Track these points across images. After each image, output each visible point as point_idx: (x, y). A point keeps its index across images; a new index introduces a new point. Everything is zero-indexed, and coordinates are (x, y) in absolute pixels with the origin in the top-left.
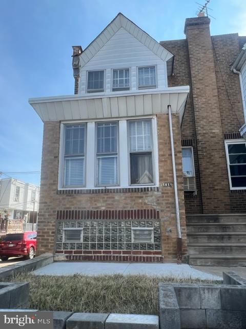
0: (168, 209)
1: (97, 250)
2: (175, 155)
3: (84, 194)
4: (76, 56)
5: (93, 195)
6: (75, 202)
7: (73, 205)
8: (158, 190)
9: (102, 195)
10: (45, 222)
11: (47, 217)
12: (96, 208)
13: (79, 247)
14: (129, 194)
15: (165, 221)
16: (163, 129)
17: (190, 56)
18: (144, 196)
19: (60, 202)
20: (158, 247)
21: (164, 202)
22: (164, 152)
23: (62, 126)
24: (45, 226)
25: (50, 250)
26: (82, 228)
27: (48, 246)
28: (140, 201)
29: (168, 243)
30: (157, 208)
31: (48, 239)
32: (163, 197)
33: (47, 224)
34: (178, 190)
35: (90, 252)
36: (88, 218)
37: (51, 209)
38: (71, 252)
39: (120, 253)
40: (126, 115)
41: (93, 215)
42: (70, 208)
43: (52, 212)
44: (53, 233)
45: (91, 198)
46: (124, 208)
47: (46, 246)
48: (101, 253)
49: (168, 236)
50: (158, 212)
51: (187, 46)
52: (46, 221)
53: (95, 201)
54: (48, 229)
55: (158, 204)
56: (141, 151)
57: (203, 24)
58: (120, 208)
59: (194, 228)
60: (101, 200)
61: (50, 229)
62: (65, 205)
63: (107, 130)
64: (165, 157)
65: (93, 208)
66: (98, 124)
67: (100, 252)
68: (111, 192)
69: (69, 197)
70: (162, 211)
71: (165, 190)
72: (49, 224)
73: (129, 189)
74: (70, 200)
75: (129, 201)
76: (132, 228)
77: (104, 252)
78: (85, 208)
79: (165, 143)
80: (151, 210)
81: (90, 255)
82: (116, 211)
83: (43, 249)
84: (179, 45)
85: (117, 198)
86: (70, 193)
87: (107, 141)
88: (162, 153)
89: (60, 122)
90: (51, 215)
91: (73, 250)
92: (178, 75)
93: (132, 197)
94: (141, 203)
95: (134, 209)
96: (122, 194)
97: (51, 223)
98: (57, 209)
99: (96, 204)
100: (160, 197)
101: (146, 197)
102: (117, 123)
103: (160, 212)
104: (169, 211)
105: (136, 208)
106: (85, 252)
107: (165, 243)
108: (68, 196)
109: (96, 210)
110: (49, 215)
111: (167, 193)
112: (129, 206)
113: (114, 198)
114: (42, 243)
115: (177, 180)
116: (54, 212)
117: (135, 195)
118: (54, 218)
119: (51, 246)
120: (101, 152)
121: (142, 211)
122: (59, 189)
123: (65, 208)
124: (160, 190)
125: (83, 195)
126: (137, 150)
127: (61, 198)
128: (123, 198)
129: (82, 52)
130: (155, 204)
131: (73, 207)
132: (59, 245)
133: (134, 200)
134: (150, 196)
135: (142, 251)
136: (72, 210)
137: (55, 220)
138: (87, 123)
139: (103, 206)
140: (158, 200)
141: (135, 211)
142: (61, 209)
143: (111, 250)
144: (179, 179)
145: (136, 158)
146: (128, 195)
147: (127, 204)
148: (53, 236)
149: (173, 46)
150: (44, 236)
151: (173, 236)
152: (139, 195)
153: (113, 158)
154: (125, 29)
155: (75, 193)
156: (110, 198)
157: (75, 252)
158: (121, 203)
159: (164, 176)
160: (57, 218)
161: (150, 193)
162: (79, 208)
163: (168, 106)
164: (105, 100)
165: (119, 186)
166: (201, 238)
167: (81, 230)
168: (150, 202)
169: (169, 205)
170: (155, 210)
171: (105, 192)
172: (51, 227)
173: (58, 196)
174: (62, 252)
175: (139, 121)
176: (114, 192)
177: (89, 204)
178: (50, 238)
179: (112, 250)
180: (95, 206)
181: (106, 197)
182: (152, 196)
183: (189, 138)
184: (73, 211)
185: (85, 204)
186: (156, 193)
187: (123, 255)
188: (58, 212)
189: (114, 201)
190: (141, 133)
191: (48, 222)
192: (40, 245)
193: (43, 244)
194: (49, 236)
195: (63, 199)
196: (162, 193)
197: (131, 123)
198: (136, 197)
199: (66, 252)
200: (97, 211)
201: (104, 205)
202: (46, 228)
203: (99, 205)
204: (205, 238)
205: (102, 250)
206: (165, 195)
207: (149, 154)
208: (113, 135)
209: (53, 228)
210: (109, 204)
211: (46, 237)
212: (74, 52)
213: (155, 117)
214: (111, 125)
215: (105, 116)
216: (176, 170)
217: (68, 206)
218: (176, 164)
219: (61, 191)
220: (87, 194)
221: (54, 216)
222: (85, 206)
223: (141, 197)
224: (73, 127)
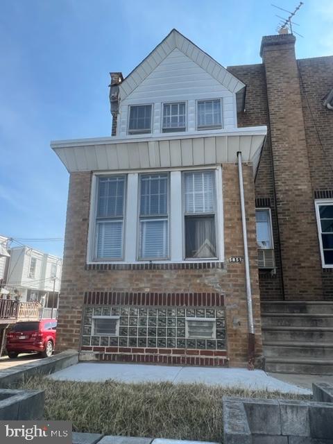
0: (236, 293)
1: (138, 348)
2: (247, 219)
3: (122, 270)
4: (115, 85)
5: (134, 271)
6: (109, 281)
7: (107, 285)
8: (222, 267)
9: (146, 272)
10: (68, 307)
11: (71, 300)
12: (139, 289)
13: (114, 342)
14: (183, 271)
15: (233, 310)
16: (230, 183)
17: (268, 86)
18: (204, 274)
19: (89, 280)
20: (221, 345)
21: (231, 284)
22: (231, 215)
23: (94, 178)
24: (68, 312)
25: (73, 345)
26: (118, 317)
27: (71, 340)
28: (198, 281)
29: (236, 341)
30: (222, 292)
31: (72, 331)
32: (229, 276)
33: (69, 310)
34: (250, 267)
35: (128, 350)
36: (126, 304)
37: (77, 290)
38: (102, 349)
39: (169, 352)
40: (180, 165)
41: (134, 299)
42: (103, 289)
43: (78, 292)
44: (78, 322)
45: (131, 276)
46: (177, 290)
47: (69, 340)
49: (236, 331)
50: (222, 296)
51: (264, 74)
52: (70, 305)
53: (137, 280)
54: (72, 317)
55: (223, 286)
56: (199, 213)
57: (285, 43)
58: (170, 290)
59: (272, 320)
60: (145, 279)
61: (75, 317)
62: (96, 285)
63: (154, 184)
64: (233, 221)
65: (133, 289)
66: (142, 177)
67: (142, 351)
68: (158, 269)
69: (102, 274)
70: (227, 296)
71: (233, 267)
72: (74, 310)
73: (183, 264)
74: (102, 278)
75: (182, 281)
76: (187, 318)
77: (147, 351)
78: (122, 289)
79: (232, 203)
80: (213, 294)
81: (128, 354)
82: (165, 294)
83: (64, 344)
84: (253, 72)
85: (166, 276)
86: (102, 269)
87: (154, 199)
88: (228, 216)
89: (92, 172)
90: (76, 298)
91: (106, 347)
92: (252, 111)
93: (186, 276)
94: (200, 284)
95: (189, 293)
96: (173, 272)
97: (77, 308)
98: (85, 290)
99: (137, 285)
100: (223, 276)
101: (206, 275)
102: (168, 175)
103: (225, 297)
104: (237, 296)
105: (191, 291)
106: (121, 350)
107: (232, 340)
108: (99, 272)
109: (137, 293)
110: (73, 298)
111: (235, 271)
112: (183, 288)
113: (162, 276)
114: (64, 335)
115: (249, 253)
116: (81, 293)
117: (191, 272)
118: (81, 302)
119: (76, 340)
120: (145, 213)
121: (200, 294)
122: (88, 263)
123: (95, 289)
124: (225, 267)
125: (120, 272)
126: (195, 211)
127: (91, 274)
128: (175, 277)
129: (123, 80)
130: (218, 286)
131: (106, 287)
132: (86, 340)
133: (190, 280)
134: (211, 275)
135: (200, 350)
136: (104, 292)
137: (81, 306)
138: (127, 174)
139: (147, 287)
140: (223, 281)
141: (191, 294)
142: (89, 290)
143: (156, 348)
144: (252, 252)
145: (192, 223)
147: (180, 285)
148: (79, 327)
149: (245, 72)
150: (66, 326)
151: (243, 330)
152: (197, 272)
153: (163, 221)
154: (181, 50)
155: (110, 269)
156: (157, 276)
157: (108, 350)
158: (171, 284)
159: (231, 248)
160: (85, 302)
161: (211, 271)
162: (114, 289)
163: (238, 153)
164: (152, 145)
165: (169, 259)
166: (281, 334)
167: (116, 320)
168: (211, 282)
169: (237, 288)
170: (218, 295)
171: (150, 268)
172: (76, 314)
173: (86, 273)
174: (90, 349)
175: (198, 173)
176: (162, 269)
177: (129, 285)
178: (74, 329)
179: (158, 349)
180: (137, 287)
181: (151, 274)
182: (214, 275)
183: (266, 196)
184: (106, 293)
185: (122, 284)
186: (220, 270)
187: (174, 355)
188: (86, 293)
189: (161, 281)
190: (201, 188)
191: (73, 308)
192: (61, 339)
193: (65, 337)
194: (73, 326)
195: (94, 276)
196: (229, 271)
197: (186, 174)
198: (192, 275)
199: (96, 349)
200: (139, 294)
201: (149, 285)
202: (70, 315)
203: (142, 285)
204: (287, 334)
205: (145, 348)
206: (232, 274)
207: (211, 217)
208: (162, 191)
209: (79, 315)
210: (156, 285)
211: (69, 328)
212: (112, 80)
213: (219, 168)
214: (159, 178)
215: (153, 166)
216: (248, 239)
217: (99, 286)
218: (247, 231)
219: (90, 265)
220: (126, 270)
221: (81, 300)
222: (123, 287)
223: (200, 276)
224: (109, 180)
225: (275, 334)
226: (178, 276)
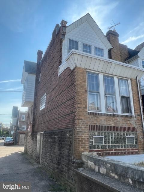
0: (140, 127)
1: (111, 149)
5: (107, 117)
6: (98, 120)
7: (97, 122)
8: (135, 117)
9: (112, 117)
10: (82, 132)
11: (83, 128)
13: (102, 147)
14: (124, 118)
15: (139, 133)
18: (130, 120)
19: (90, 120)
21: (138, 124)
22: (136, 98)
24: (82, 134)
25: (86, 150)
26: (103, 136)
27: (85, 147)
28: (128, 122)
29: (140, 144)
30: (136, 126)
31: (85, 143)
32: (137, 121)
33: (83, 133)
35: (108, 150)
36: (106, 131)
37: (85, 124)
38: (98, 151)
39: (121, 150)
41: (109, 128)
43: (86, 125)
44: (87, 139)
45: (107, 119)
46: (122, 125)
47: (84, 147)
48: (113, 151)
49: (140, 141)
52: (83, 131)
53: (108, 121)
54: (84, 137)
55: (136, 124)
58: (120, 125)
60: (111, 120)
61: (86, 137)
62: (93, 122)
64: (136, 101)
65: (108, 124)
66: (104, 76)
68: (116, 116)
69: (95, 117)
71: (138, 118)
72: (85, 133)
73: (121, 115)
74: (95, 119)
76: (126, 137)
78: (104, 124)
80: (133, 128)
81: (108, 152)
82: (119, 127)
83: (82, 150)
85: (118, 120)
86: (95, 115)
90: (85, 128)
91: (99, 150)
93: (125, 120)
94: (129, 123)
95: (126, 126)
96: (120, 118)
97: (86, 132)
98: (89, 124)
99: (109, 123)
101: (131, 120)
102: (113, 78)
103: (137, 128)
106: (105, 151)
109: (109, 126)
110: (84, 128)
112: (124, 125)
113: (117, 119)
114: (82, 145)
116: (87, 125)
117: (126, 119)
118: (87, 129)
119: (87, 147)
121: (130, 127)
123: (93, 124)
125: (102, 117)
126: (122, 94)
127: (91, 117)
128: (121, 120)
130: (134, 124)
131: (97, 123)
132: (91, 147)
133: (126, 122)
135: (131, 148)
137: (88, 131)
138: (99, 74)
139: (113, 124)
142: (91, 124)
147: (123, 123)
148: (88, 141)
150: (82, 141)
152: (128, 119)
155: (98, 115)
157: (100, 151)
158: (121, 123)
159: (137, 111)
160: (90, 130)
161: (132, 118)
162: (101, 124)
163: (137, 76)
165: (117, 113)
168: (132, 123)
170: (135, 128)
172: (86, 135)
173: (88, 116)
174: (93, 151)
175: (122, 80)
176: (117, 117)
177: (106, 122)
178: (86, 142)
179: (118, 149)
181: (114, 118)
182: (133, 120)
184: (98, 126)
187: (123, 151)
188: (89, 125)
190: (123, 86)
191: (84, 132)
192: (80, 147)
193: (82, 146)
194: (86, 141)
197: (119, 79)
199: (95, 151)
201: (113, 123)
202: (83, 136)
203: (111, 123)
205: (113, 149)
209: (88, 136)
210: (115, 123)
211: (83, 142)
214: (110, 78)
215: (110, 73)
217: (95, 122)
219: (90, 113)
220: (104, 116)
221: (87, 128)
222: (104, 123)
223: (129, 120)
224: (91, 74)
226: (123, 120)
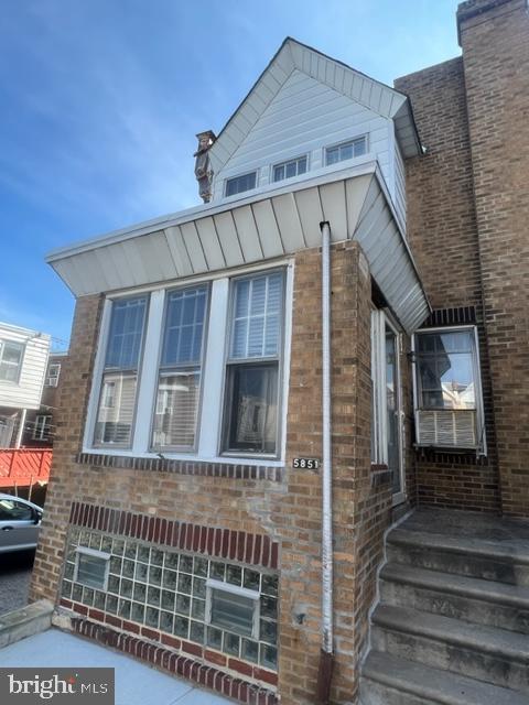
0: (303, 543)
1: (130, 621)
2: (334, 371)
3: (120, 467)
4: (202, 152)
5: (136, 472)
6: (103, 485)
7: (99, 492)
8: (279, 479)
9: (154, 476)
10: (52, 525)
11: (56, 513)
12: (141, 508)
13: (100, 601)
14: (211, 479)
15: (294, 580)
16: (306, 293)
18: (244, 490)
19: (80, 483)
21: (293, 518)
22: (304, 361)
23: (107, 304)
24: (50, 533)
25: (50, 593)
26: (109, 556)
28: (234, 504)
29: (295, 656)
30: (275, 535)
31: (50, 567)
32: (291, 500)
33: (52, 529)
34: (334, 483)
35: (118, 623)
37: (65, 496)
38: (84, 611)
40: (223, 264)
41: (134, 524)
42: (94, 500)
43: (64, 501)
44: (60, 553)
45: (133, 480)
46: (196, 517)
47: (47, 583)
48: (138, 633)
49: (297, 632)
50: (275, 545)
51: (461, 74)
52: (54, 522)
53: (140, 489)
54: (54, 543)
55: (277, 520)
56: (256, 358)
58: (184, 516)
60: (151, 489)
61: (57, 544)
62: (84, 490)
63: (188, 304)
64: (306, 377)
65: (133, 506)
66: (170, 293)
67: (135, 629)
68: (171, 471)
69: (95, 473)
70: (286, 545)
71: (300, 479)
72: (57, 531)
73: (217, 465)
74: (95, 479)
75: (207, 500)
76: (211, 583)
77: (145, 632)
78: (118, 504)
79: (308, 336)
80: (259, 537)
81: (117, 630)
82: (177, 523)
83: (40, 589)
85: (182, 488)
86: (96, 463)
87: (187, 332)
88: (299, 365)
89: (103, 295)
90: (62, 511)
91: (89, 607)
93: (215, 490)
94: (236, 512)
95: (216, 527)
96: (194, 479)
97: (61, 529)
98: (73, 499)
99: (139, 498)
100: (282, 500)
101: (249, 494)
102: (207, 287)
103: (280, 548)
104: (305, 549)
105: (220, 525)
106: (108, 620)
107: (289, 654)
108: (92, 468)
109: (137, 514)
110: (59, 510)
111: (305, 490)
112: (207, 515)
113: (176, 486)
115: (333, 451)
116: (68, 503)
117: (224, 484)
118: (66, 519)
119: (54, 585)
121: (234, 533)
122: (86, 450)
123: (85, 498)
124: (286, 478)
125: (118, 471)
126: (246, 356)
127: (82, 472)
128: (196, 489)
129: (215, 139)
130: (269, 520)
131: (98, 497)
132: (67, 588)
133: (220, 500)
134: (257, 494)
135: (228, 657)
136: (95, 504)
137: (66, 524)
138: (150, 293)
139: (152, 506)
140: (278, 510)
141: (219, 531)
142: (78, 500)
143: (157, 630)
144: (343, 450)
146: (208, 482)
147: (202, 508)
148: (59, 562)
149: (427, 81)
150: (45, 558)
152: (234, 485)
154: (302, 71)
155: (105, 463)
156: (168, 485)
157: (92, 614)
158: (192, 506)
159: (299, 438)
160: (71, 521)
161: (259, 485)
162: (108, 502)
163: (322, 225)
164: (170, 234)
165: (195, 453)
167: (103, 561)
168: (257, 511)
169: (307, 531)
170: (267, 539)
171: (160, 469)
172: (59, 540)
173: (76, 468)
174: (68, 605)
175: (258, 278)
176: (178, 471)
177: (127, 496)
178: (54, 566)
179: (161, 632)
180: (138, 503)
181: (161, 481)
182: (262, 494)
183: (467, 304)
184: (97, 508)
185: (119, 495)
186: (274, 485)
187: (184, 654)
188: (74, 504)
189: (176, 495)
190: (259, 307)
191: (56, 527)
192: (37, 578)
193: (42, 577)
194: (53, 560)
195: (86, 475)
196: (292, 489)
197: (238, 285)
198: (224, 491)
199: (77, 608)
200: (141, 516)
201: (156, 502)
202: (51, 539)
203: (145, 501)
205: (141, 626)
206: (297, 495)
207: (273, 365)
208: (200, 319)
209: (62, 542)
210: (165, 503)
211: (48, 562)
212: (200, 146)
213: (293, 262)
214: (197, 294)
215: (182, 274)
216: (333, 418)
217: (90, 494)
218: (333, 399)
219: (87, 455)
220: (126, 468)
221: (66, 515)
222: (118, 500)
223: (237, 494)
224: (128, 305)
225: (410, 642)
226: (203, 488)
